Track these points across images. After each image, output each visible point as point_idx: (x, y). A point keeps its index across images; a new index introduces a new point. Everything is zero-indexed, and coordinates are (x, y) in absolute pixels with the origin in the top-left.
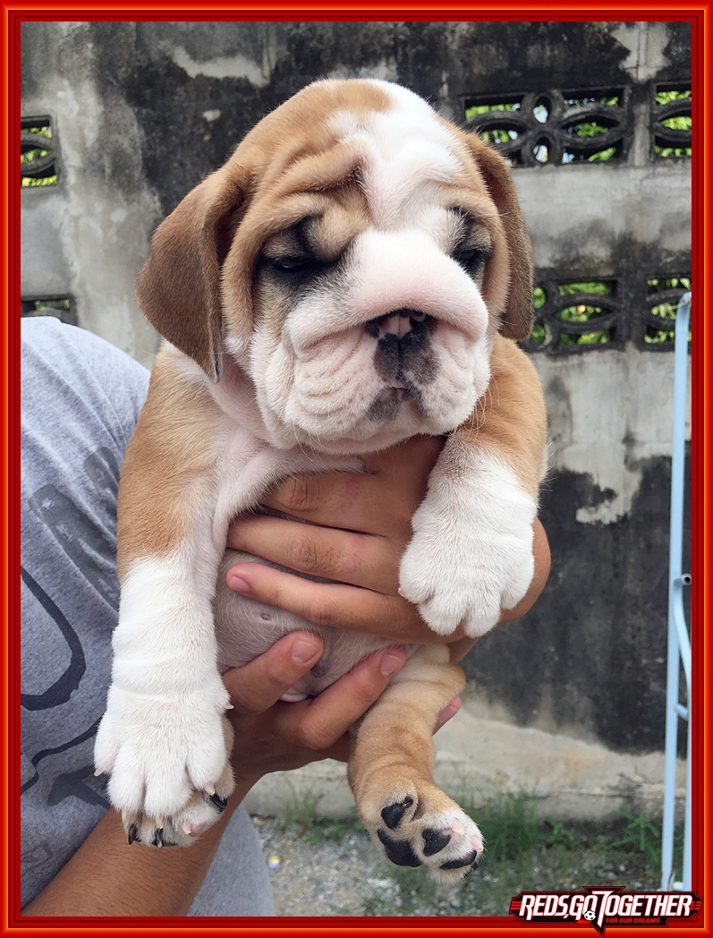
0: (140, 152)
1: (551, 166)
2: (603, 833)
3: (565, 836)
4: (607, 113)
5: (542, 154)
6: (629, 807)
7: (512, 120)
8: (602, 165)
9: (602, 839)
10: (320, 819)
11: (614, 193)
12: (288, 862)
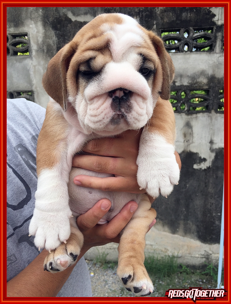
0: (56, 45)
1: (189, 52)
2: (199, 269)
3: (186, 270)
4: (208, 35)
5: (186, 48)
6: (207, 261)
7: (176, 37)
8: (205, 52)
9: (198, 271)
10: (107, 261)
11: (209, 61)
12: (96, 275)
